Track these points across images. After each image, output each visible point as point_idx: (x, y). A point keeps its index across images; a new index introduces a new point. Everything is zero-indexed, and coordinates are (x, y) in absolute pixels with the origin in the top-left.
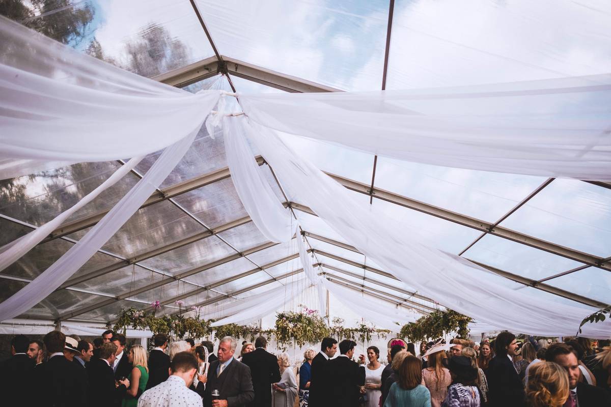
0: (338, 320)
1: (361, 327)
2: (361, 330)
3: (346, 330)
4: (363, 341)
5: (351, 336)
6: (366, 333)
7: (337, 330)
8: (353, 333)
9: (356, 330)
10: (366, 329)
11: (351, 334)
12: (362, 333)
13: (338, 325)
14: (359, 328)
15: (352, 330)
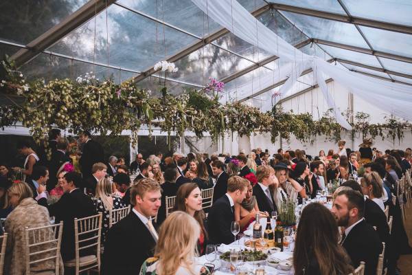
0: (362, 116)
1: (390, 123)
2: (389, 126)
3: (371, 126)
4: (394, 138)
5: (379, 133)
6: (396, 129)
7: (361, 126)
8: (381, 130)
9: (384, 126)
10: (396, 124)
11: (379, 131)
12: (391, 130)
13: (362, 121)
14: (388, 122)
15: (379, 126)
